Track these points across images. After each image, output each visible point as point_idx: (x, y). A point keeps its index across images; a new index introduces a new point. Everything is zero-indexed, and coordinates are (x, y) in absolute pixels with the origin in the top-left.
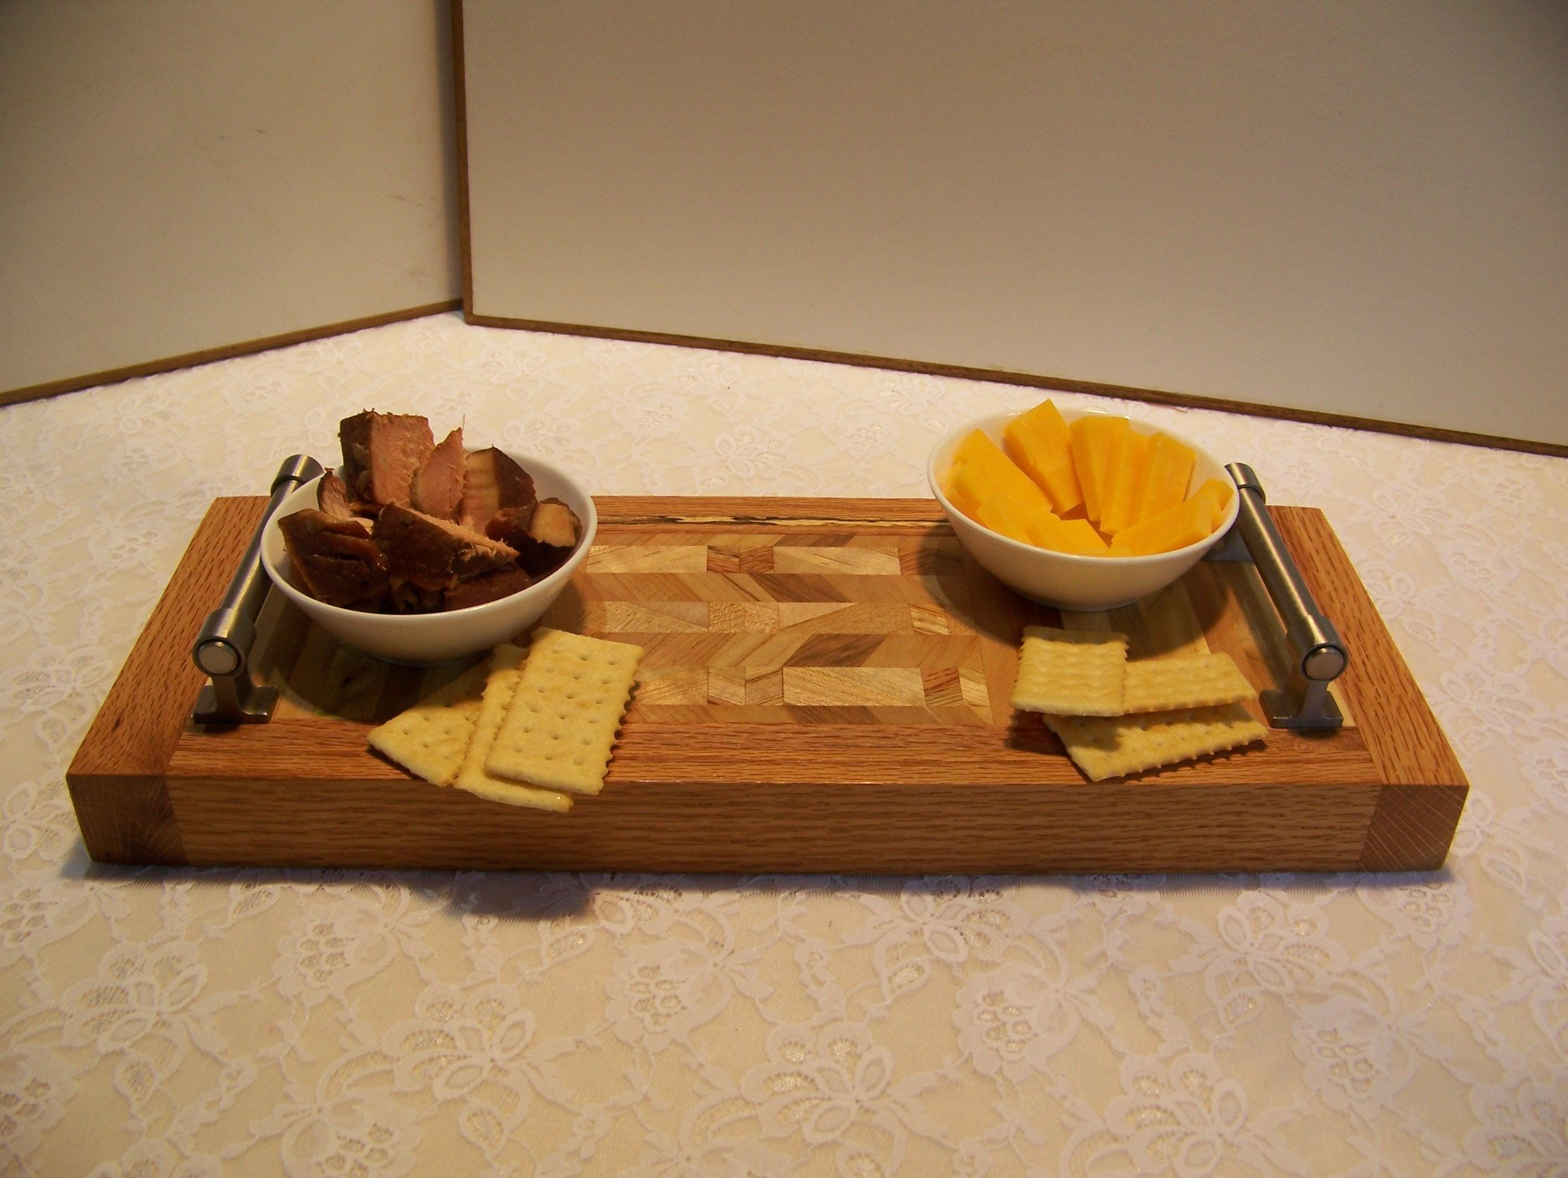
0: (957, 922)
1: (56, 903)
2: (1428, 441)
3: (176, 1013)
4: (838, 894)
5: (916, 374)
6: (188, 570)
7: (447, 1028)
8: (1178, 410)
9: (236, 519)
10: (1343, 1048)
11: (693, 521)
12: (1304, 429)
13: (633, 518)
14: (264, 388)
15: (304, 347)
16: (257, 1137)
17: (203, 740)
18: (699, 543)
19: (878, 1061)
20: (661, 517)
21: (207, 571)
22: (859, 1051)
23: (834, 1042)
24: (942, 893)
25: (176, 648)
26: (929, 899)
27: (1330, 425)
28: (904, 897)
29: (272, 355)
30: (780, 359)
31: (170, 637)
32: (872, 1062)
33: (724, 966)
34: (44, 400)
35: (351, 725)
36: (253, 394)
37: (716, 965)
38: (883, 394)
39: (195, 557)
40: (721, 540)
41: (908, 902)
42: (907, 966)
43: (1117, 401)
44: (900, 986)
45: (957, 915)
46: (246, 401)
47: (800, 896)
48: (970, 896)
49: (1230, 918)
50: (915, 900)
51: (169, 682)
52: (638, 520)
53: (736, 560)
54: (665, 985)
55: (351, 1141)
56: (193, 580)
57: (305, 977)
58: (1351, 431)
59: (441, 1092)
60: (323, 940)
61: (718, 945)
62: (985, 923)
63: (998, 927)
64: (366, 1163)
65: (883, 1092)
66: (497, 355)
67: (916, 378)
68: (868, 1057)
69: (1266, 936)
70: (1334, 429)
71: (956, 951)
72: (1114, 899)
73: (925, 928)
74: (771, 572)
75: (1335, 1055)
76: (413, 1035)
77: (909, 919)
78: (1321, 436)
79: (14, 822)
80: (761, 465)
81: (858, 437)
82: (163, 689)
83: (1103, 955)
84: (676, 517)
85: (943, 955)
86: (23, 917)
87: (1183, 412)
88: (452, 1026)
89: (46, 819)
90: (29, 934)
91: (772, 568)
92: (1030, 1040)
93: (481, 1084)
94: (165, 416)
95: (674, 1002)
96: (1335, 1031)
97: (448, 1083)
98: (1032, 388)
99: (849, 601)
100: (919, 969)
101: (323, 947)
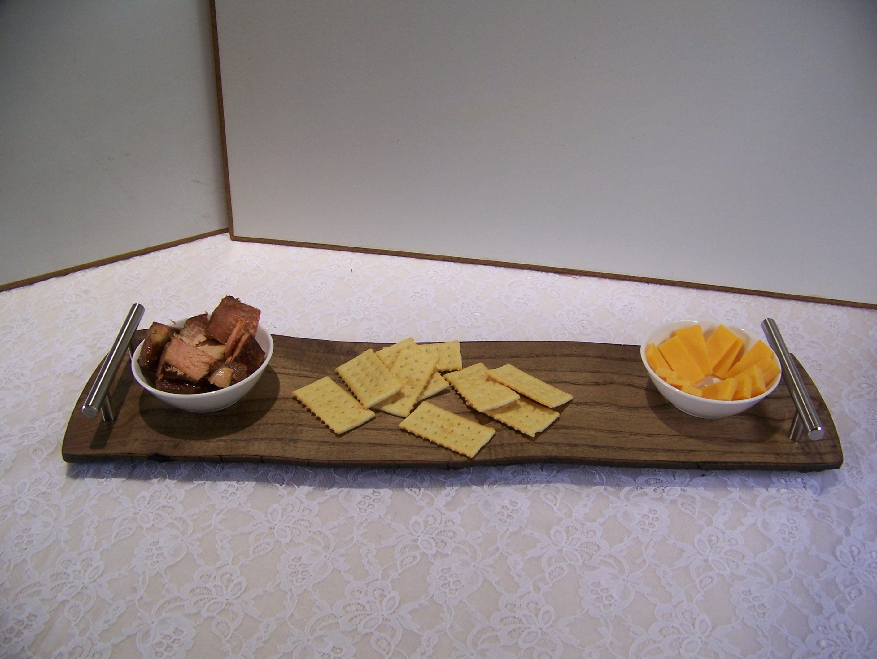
1: (38, 534)
2: (696, 290)
3: (91, 582)
5: (447, 262)
7: (208, 586)
8: (573, 277)
10: (602, 590)
12: (635, 285)
14: (133, 277)
15: (152, 254)
16: (126, 636)
19: (393, 598)
22: (385, 593)
23: (375, 590)
27: (648, 283)
29: (137, 259)
30: (381, 256)
32: (390, 599)
33: (329, 557)
34: (28, 286)
36: (128, 280)
37: (326, 557)
38: (431, 273)
42: (410, 556)
43: (544, 273)
44: (406, 565)
46: (125, 283)
49: (557, 531)
54: (303, 566)
55: (166, 635)
57: (147, 564)
58: (658, 285)
59: (205, 613)
60: (154, 548)
61: (327, 547)
63: (451, 538)
64: (171, 644)
65: (394, 612)
66: (244, 257)
67: (447, 264)
68: (388, 597)
69: (573, 539)
70: (650, 285)
71: (432, 549)
75: (597, 593)
76: (194, 590)
77: (413, 535)
78: (643, 289)
79: (20, 497)
81: (415, 297)
83: (497, 549)
85: (425, 551)
86: (24, 541)
87: (575, 278)
88: (210, 585)
89: (34, 496)
90: (26, 549)
92: (460, 588)
93: (222, 610)
94: (86, 292)
95: (306, 573)
96: (599, 583)
97: (208, 610)
98: (503, 268)
100: (414, 557)
101: (154, 551)
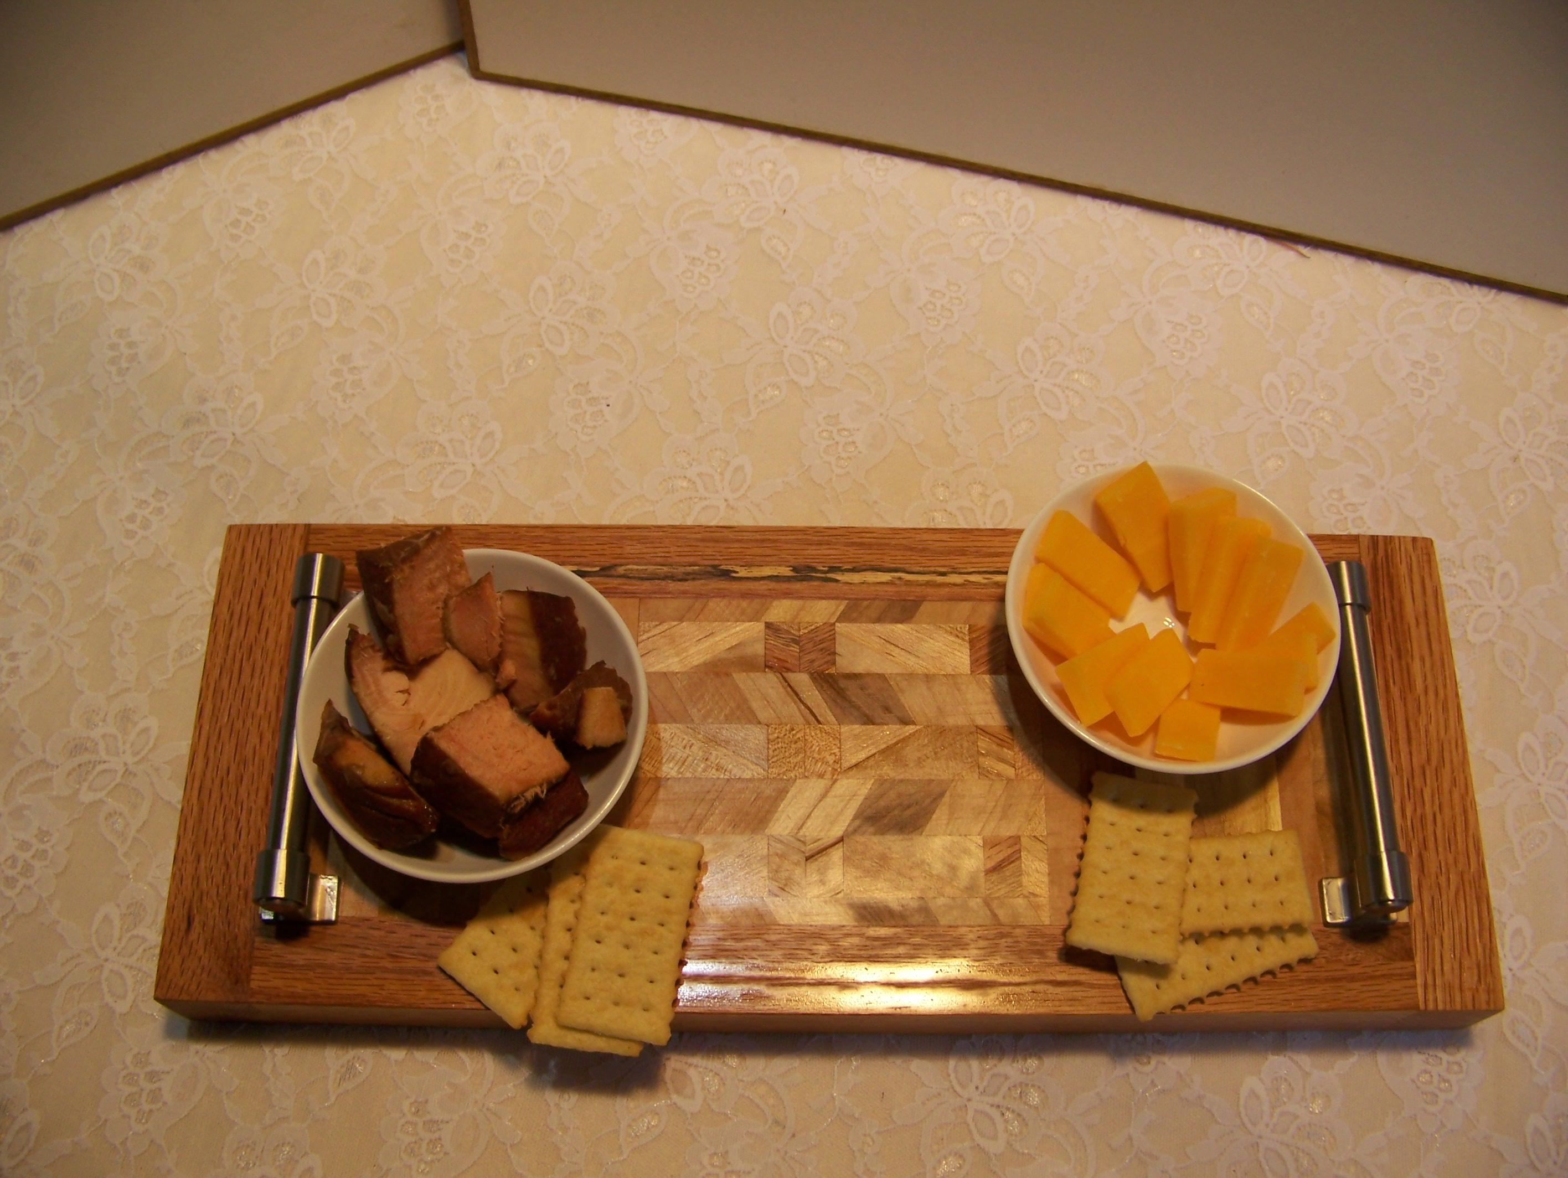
0: (998, 1099)
1: (168, 1072)
4: (891, 1059)
6: (218, 661)
9: (255, 567)
11: (750, 575)
13: (682, 569)
14: (250, 212)
17: (278, 948)
18: (754, 618)
20: (714, 567)
21: (237, 665)
24: (988, 1055)
25: (226, 799)
26: (975, 1064)
28: (952, 1063)
31: (217, 782)
33: (786, 1153)
35: (418, 928)
36: (238, 223)
37: (778, 1151)
39: (221, 639)
40: (781, 611)
41: (955, 1071)
45: (999, 1089)
47: (855, 1062)
48: (1013, 1061)
49: (1251, 1092)
50: (963, 1065)
51: (228, 857)
52: (689, 574)
53: (796, 648)
56: (225, 683)
60: (420, 1121)
61: (780, 1125)
62: (1025, 1103)
69: (1281, 1114)
71: (995, 1138)
72: (1148, 1069)
73: (969, 1105)
74: (832, 671)
77: (955, 1093)
79: (106, 960)
80: (822, 363)
82: (224, 868)
84: (729, 568)
85: (983, 1143)
86: (141, 1091)
91: (834, 663)
99: (914, 723)
100: (961, 1158)
101: (421, 1131)
